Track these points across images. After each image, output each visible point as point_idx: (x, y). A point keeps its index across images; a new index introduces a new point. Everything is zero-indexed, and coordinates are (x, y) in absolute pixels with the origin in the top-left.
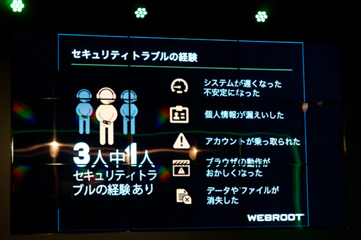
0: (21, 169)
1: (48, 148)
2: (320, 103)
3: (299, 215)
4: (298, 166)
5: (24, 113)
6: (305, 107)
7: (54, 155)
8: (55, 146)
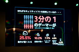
0: (8, 34)
1: (13, 29)
2: (67, 21)
4: (63, 34)
5: (8, 23)
6: (64, 22)
7: (14, 31)
8: (14, 29)
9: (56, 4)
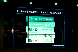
0: (5, 35)
1: (11, 31)
2: (68, 22)
3: (63, 45)
4: (63, 35)
5: (6, 24)
6: (65, 23)
8: (13, 30)
9: (56, 4)
